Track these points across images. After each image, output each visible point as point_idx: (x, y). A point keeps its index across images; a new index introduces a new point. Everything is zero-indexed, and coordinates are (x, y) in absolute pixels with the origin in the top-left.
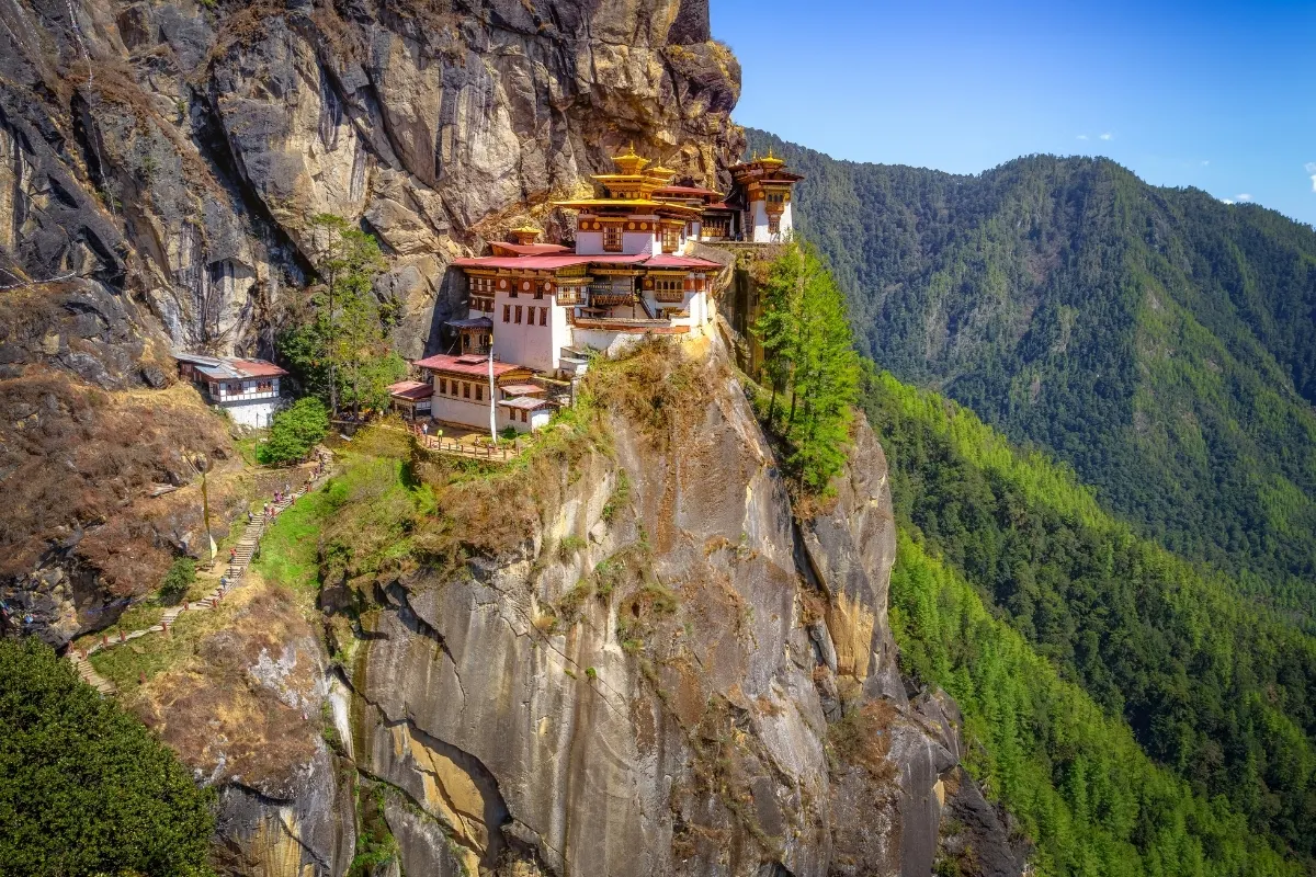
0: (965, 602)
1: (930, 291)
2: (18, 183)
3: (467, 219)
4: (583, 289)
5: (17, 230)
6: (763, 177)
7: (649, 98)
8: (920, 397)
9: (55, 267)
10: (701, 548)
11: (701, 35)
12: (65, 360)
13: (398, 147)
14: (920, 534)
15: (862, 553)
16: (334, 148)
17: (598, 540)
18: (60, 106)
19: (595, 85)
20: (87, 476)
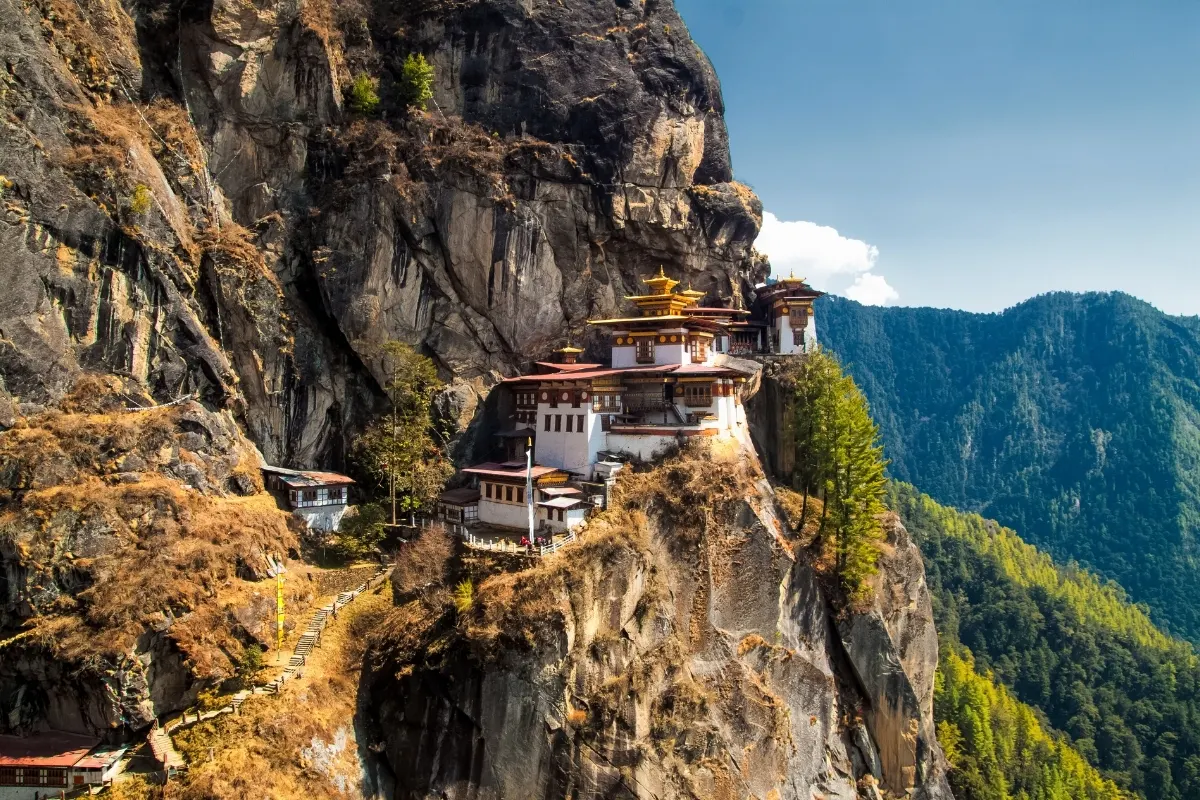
0: (1021, 722)
1: (964, 419)
2: (154, 325)
3: (515, 342)
4: (618, 398)
5: (150, 363)
6: (786, 294)
7: (678, 230)
8: (959, 518)
9: (175, 392)
10: (735, 648)
11: (723, 176)
12: (175, 469)
13: (457, 283)
14: (968, 652)
15: (903, 656)
16: (403, 285)
17: (631, 636)
18: (192, 264)
19: (629, 222)
20: (180, 567)
